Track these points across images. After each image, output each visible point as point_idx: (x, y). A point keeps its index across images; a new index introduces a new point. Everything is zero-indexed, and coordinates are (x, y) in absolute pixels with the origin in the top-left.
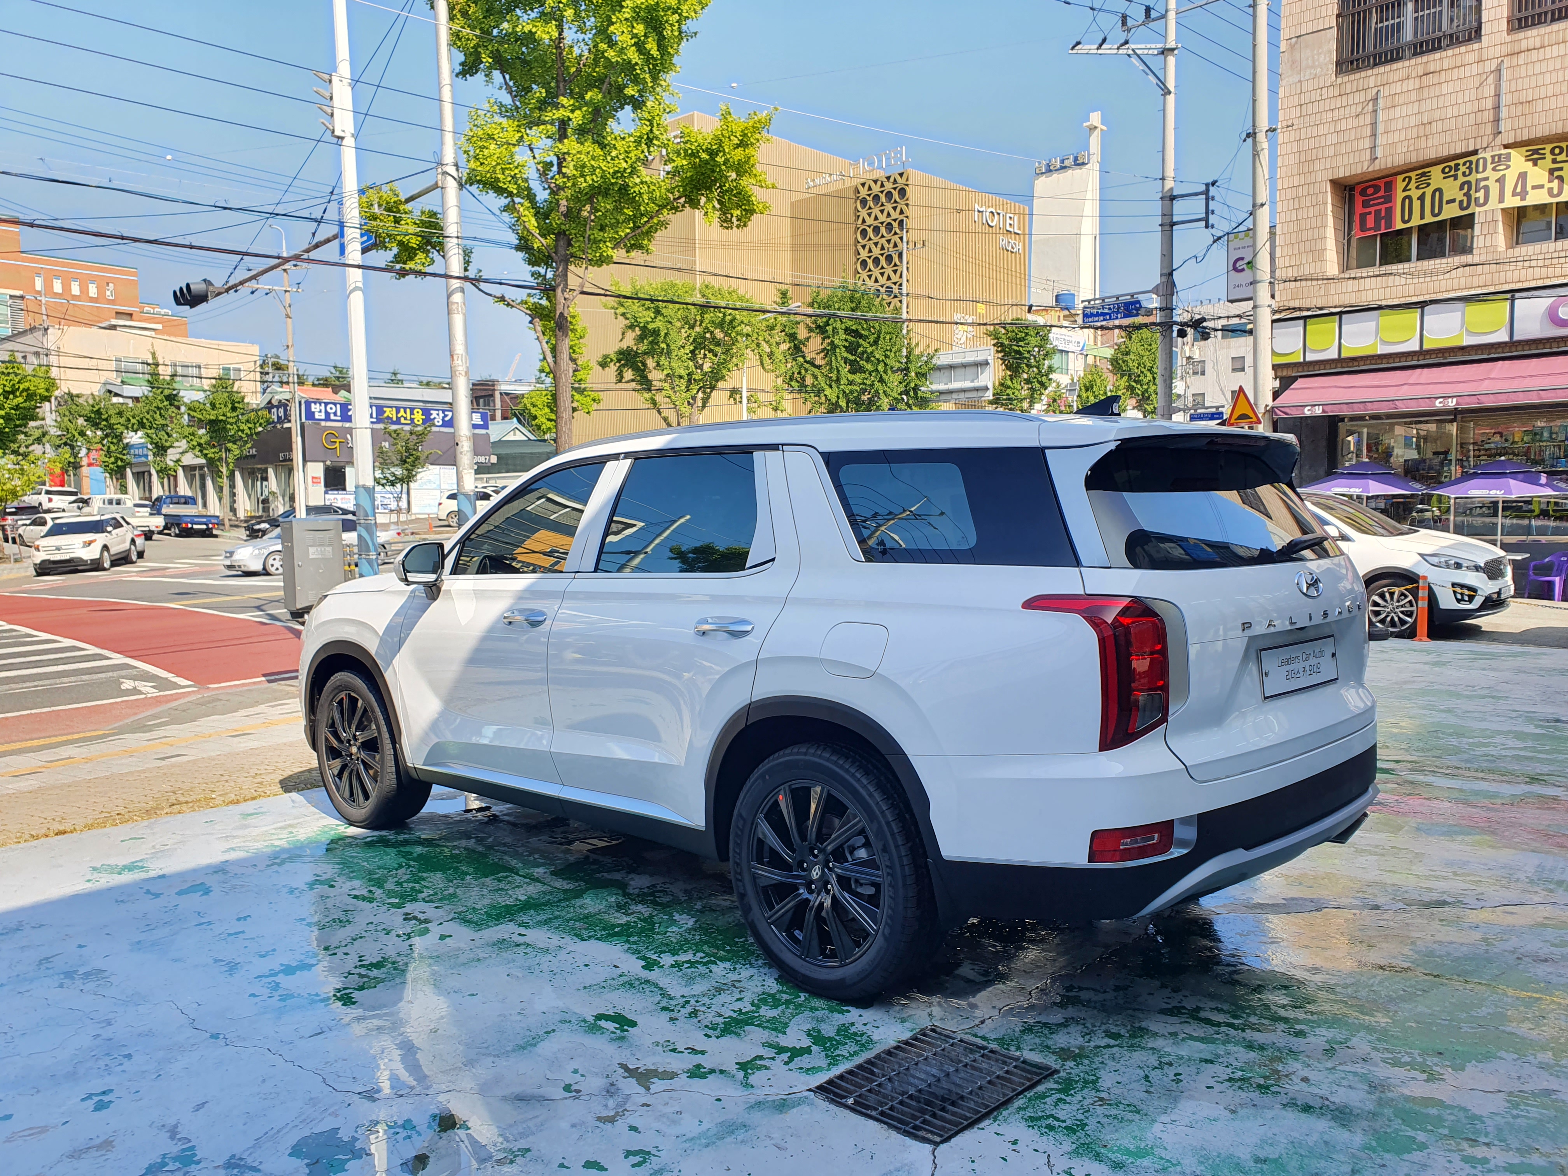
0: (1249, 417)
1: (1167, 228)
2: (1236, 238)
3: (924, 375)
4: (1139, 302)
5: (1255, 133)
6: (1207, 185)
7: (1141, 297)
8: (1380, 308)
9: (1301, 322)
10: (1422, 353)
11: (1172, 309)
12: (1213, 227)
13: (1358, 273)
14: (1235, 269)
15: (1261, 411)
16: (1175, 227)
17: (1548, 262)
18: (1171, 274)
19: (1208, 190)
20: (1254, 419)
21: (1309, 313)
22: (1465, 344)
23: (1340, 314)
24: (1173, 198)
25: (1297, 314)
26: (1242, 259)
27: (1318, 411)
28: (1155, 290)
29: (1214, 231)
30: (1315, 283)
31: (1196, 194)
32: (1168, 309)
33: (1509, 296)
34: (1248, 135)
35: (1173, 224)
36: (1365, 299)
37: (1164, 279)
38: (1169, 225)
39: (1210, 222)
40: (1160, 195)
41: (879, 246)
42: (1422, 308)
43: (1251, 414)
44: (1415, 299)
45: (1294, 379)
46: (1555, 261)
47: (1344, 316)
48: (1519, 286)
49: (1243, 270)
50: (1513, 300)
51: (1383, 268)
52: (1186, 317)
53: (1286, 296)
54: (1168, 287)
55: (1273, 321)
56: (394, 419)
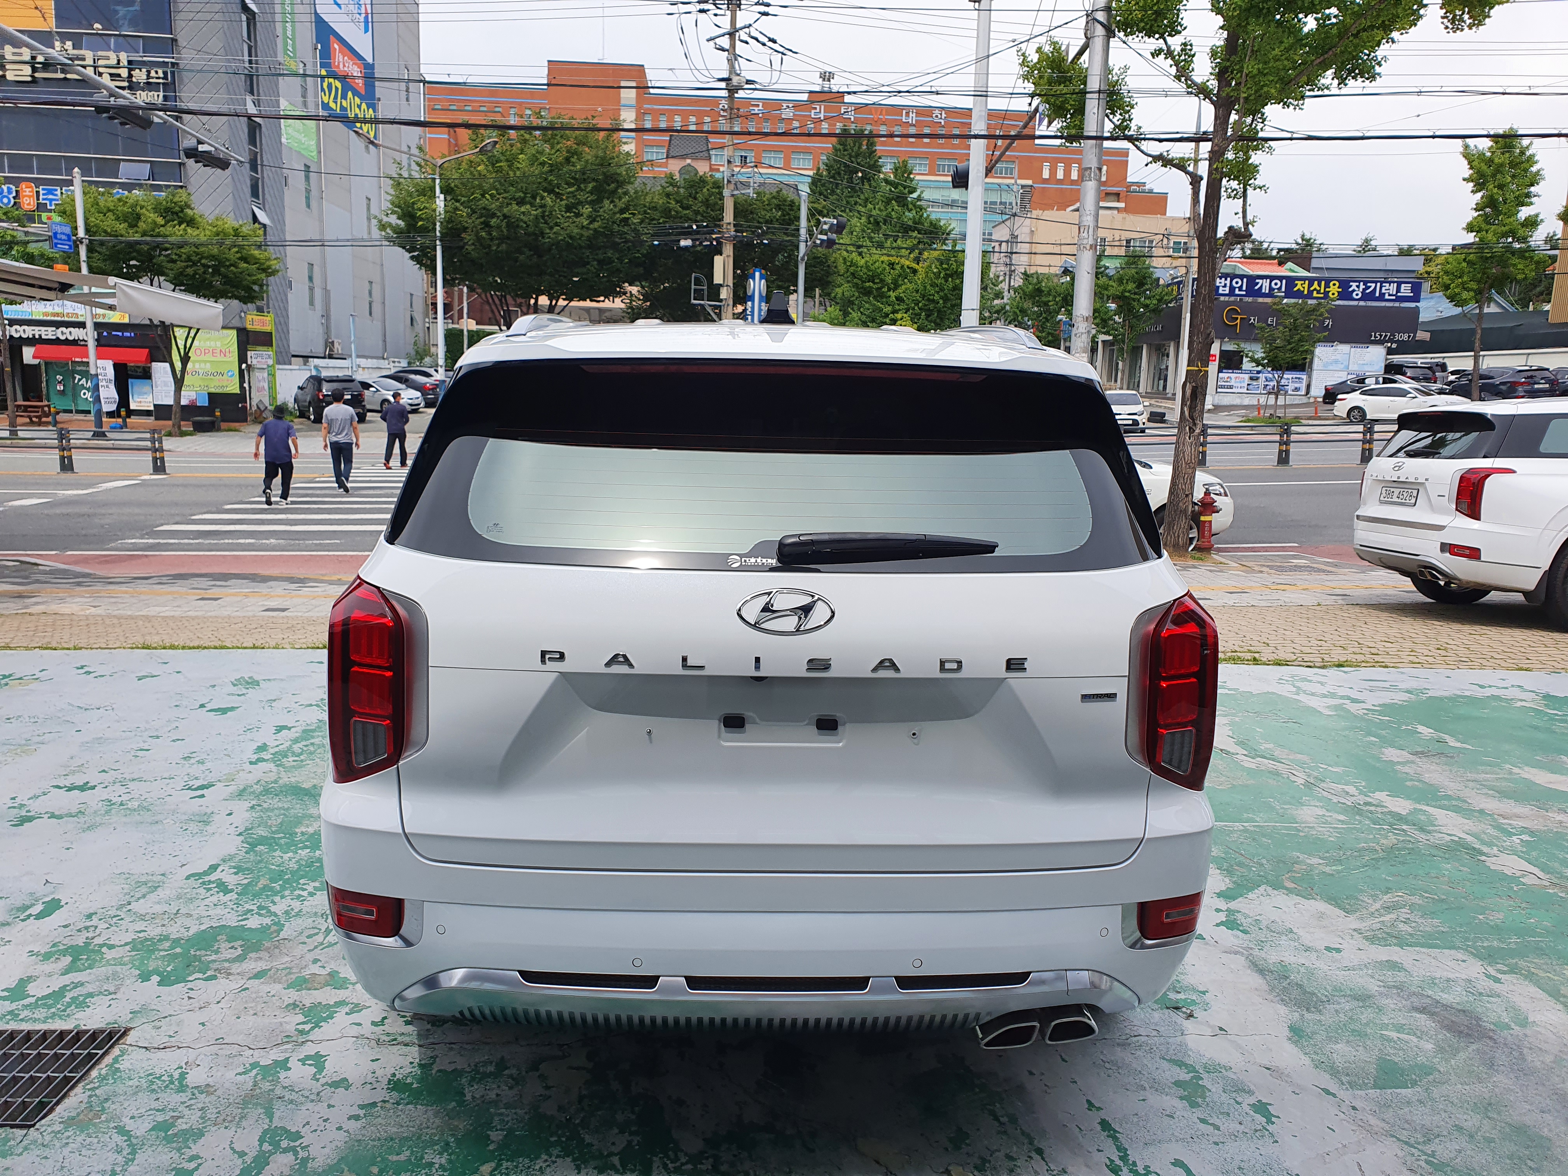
56: (1306, 292)
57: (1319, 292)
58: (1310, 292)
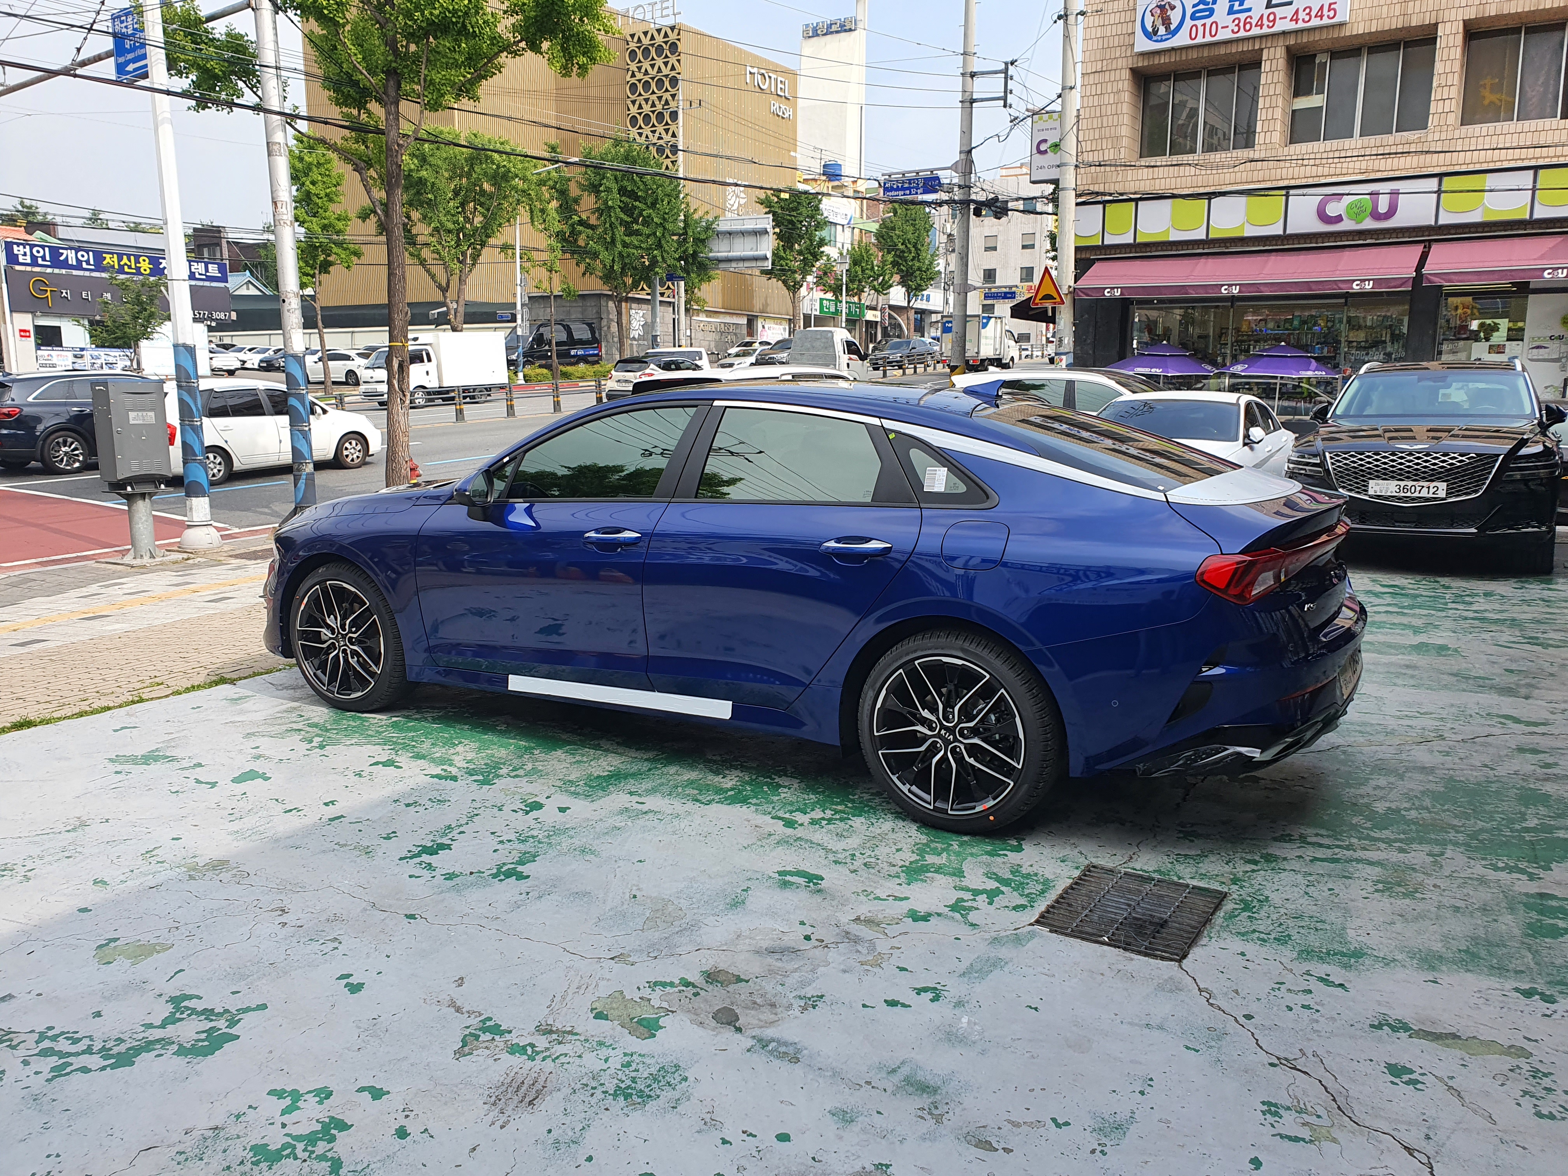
0: (1053, 298)
1: (968, 104)
2: (1040, 119)
3: (703, 241)
4: (938, 178)
5: (1066, 16)
6: (1006, 64)
7: (940, 173)
8: (1174, 196)
9: (1101, 206)
10: (1208, 242)
11: (970, 187)
12: (1010, 107)
13: (1152, 161)
14: (1040, 152)
15: (1064, 290)
16: (974, 105)
17: (1318, 161)
18: (969, 152)
19: (1007, 69)
20: (1058, 300)
21: (1111, 198)
22: (1246, 235)
23: (1137, 201)
24: (973, 75)
25: (1099, 198)
26: (1045, 141)
27: (1117, 293)
28: (954, 167)
29: (1011, 111)
30: (1113, 168)
31: (996, 72)
32: (966, 187)
33: (1284, 192)
34: (1060, 17)
35: (973, 101)
36: (1159, 187)
37: (963, 156)
38: (969, 102)
39: (1009, 102)
40: (961, 71)
41: (650, 102)
42: (1210, 200)
43: (1055, 295)
44: (1202, 190)
45: (1092, 262)
46: (1324, 161)
47: (1140, 203)
48: (1293, 183)
49: (1045, 152)
50: (1287, 196)
51: (1175, 158)
52: (981, 197)
53: (1089, 180)
54: (966, 164)
55: (1077, 204)
56: (116, 267)
57: (130, 267)
58: (121, 267)
